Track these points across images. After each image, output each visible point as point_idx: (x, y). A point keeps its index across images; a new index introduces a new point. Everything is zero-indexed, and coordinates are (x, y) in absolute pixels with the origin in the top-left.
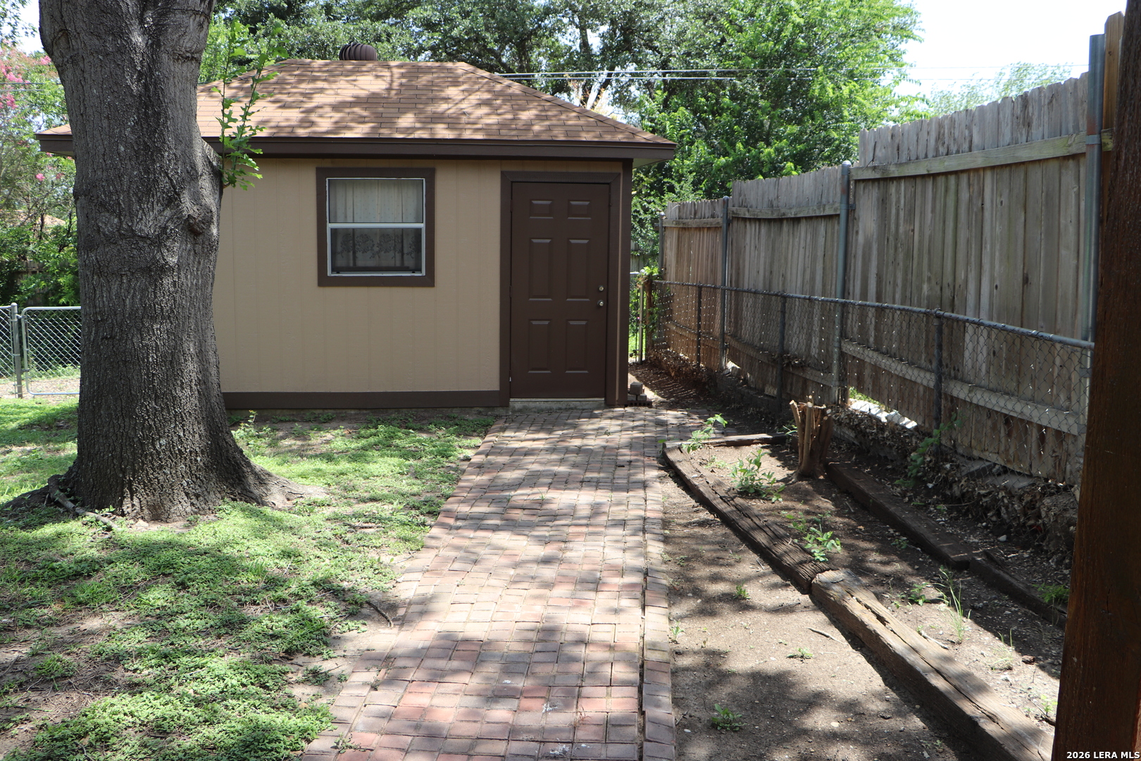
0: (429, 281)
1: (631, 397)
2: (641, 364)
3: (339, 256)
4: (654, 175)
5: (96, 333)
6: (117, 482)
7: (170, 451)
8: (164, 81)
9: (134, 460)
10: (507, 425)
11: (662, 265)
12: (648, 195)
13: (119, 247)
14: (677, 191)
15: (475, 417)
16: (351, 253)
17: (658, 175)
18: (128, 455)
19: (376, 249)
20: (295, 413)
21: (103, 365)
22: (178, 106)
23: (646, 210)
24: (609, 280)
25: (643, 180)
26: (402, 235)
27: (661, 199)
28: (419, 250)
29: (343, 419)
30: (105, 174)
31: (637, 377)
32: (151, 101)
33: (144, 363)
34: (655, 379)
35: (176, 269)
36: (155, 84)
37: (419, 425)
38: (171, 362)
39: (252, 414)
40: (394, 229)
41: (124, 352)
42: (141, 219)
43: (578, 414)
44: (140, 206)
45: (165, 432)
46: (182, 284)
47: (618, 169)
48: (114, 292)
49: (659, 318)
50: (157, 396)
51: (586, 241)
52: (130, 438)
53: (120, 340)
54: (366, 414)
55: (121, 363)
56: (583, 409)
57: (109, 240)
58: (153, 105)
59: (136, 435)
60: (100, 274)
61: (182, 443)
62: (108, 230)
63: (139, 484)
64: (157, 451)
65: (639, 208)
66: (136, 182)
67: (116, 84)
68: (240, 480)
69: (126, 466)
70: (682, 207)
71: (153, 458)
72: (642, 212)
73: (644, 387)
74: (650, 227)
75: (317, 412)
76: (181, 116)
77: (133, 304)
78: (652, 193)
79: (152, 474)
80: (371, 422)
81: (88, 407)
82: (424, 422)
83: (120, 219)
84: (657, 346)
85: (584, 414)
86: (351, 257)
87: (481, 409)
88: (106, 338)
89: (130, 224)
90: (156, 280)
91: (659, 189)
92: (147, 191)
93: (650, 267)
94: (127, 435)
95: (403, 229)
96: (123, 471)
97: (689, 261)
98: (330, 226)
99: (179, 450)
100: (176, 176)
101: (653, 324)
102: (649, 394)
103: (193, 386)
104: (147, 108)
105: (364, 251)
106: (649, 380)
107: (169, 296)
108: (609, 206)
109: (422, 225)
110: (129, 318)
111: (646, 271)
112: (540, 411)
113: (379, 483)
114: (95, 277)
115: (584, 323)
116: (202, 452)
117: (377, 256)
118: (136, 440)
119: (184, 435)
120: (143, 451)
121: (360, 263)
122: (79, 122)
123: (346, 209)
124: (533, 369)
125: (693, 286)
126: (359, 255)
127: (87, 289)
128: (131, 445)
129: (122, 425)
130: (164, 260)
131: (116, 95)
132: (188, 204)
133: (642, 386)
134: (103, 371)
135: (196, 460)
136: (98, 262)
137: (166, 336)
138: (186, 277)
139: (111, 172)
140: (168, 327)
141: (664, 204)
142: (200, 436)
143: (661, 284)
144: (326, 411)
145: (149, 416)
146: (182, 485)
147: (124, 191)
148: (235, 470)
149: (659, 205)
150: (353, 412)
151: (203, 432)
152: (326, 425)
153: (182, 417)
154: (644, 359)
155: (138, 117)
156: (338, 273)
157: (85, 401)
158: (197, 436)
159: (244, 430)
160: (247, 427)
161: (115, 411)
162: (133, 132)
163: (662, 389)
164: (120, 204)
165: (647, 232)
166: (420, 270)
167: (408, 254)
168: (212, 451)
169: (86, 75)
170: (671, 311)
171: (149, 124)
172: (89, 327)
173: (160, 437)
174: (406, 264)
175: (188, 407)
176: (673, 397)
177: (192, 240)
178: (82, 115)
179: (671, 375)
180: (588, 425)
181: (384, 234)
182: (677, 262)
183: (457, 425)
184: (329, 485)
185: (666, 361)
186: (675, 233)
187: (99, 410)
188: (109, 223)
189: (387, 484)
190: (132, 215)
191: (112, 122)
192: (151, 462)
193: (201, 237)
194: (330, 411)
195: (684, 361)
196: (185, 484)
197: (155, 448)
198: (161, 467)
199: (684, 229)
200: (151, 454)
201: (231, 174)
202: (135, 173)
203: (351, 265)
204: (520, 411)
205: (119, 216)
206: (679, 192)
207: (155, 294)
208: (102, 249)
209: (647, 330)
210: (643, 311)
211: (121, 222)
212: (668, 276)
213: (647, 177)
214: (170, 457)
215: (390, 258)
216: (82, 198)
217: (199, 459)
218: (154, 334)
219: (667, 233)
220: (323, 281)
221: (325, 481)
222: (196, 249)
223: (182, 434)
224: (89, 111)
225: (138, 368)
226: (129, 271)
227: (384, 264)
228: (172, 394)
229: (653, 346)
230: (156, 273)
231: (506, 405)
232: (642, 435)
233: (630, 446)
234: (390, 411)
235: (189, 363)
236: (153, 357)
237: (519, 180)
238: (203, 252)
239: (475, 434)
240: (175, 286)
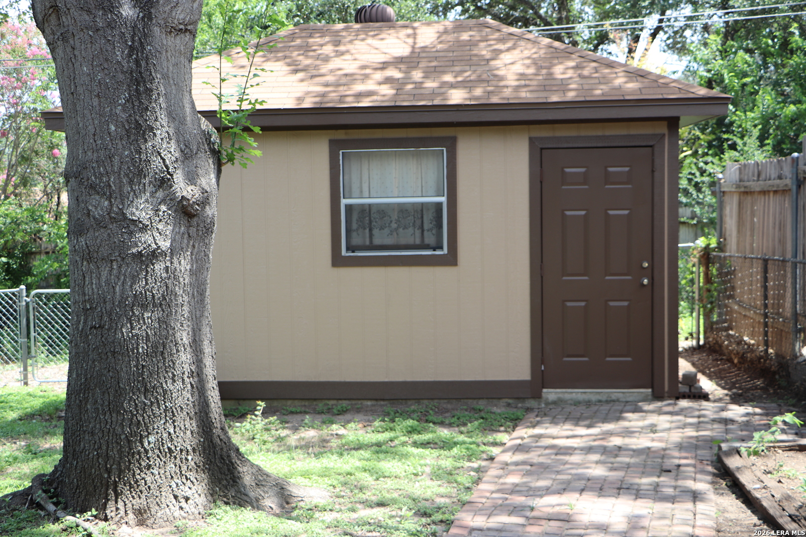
0: (451, 260)
1: (683, 388)
2: (698, 348)
3: (354, 234)
4: (712, 132)
5: (85, 322)
6: (101, 483)
7: (159, 449)
8: (156, 56)
9: (121, 458)
10: (538, 419)
11: (721, 235)
12: (705, 154)
13: (109, 231)
14: (739, 148)
15: (503, 409)
16: (367, 231)
17: (717, 132)
18: (114, 453)
19: (394, 225)
20: (307, 403)
21: (91, 357)
22: (172, 82)
23: (702, 172)
24: (653, 255)
25: (699, 138)
26: (422, 210)
27: (721, 159)
28: (440, 226)
29: (358, 411)
30: (95, 155)
31: (694, 364)
32: (142, 78)
33: (133, 354)
34: (714, 367)
35: (168, 254)
36: (147, 59)
37: (440, 419)
38: (162, 353)
39: (258, 405)
40: (413, 204)
41: (113, 342)
42: (132, 202)
43: (620, 408)
44: (132, 188)
45: (154, 429)
46: (175, 269)
47: (663, 129)
48: (104, 278)
49: (719, 295)
50: (146, 390)
51: (626, 212)
52: (116, 435)
53: (108, 330)
54: (384, 405)
55: (109, 354)
56: (627, 402)
57: (100, 224)
58: (145, 81)
59: (123, 432)
60: (90, 260)
61: (172, 440)
62: (98, 213)
63: (125, 485)
64: (145, 449)
65: (694, 171)
66: (127, 163)
67: (107, 60)
68: (234, 481)
69: (111, 466)
70: (743, 169)
71: (140, 457)
72: (698, 174)
73: (700, 376)
74: (708, 192)
75: (331, 402)
76: (174, 91)
77: (123, 291)
78: (710, 152)
79: (139, 474)
80: (388, 414)
81: (75, 402)
82: (446, 415)
83: (111, 202)
84: (717, 328)
85: (628, 408)
86: (367, 235)
87: (510, 401)
88: (95, 328)
89: (121, 207)
90: (147, 266)
91: (718, 147)
92: (139, 171)
93: (707, 238)
94: (114, 431)
95: (422, 204)
96: (109, 472)
97: (752, 230)
98: (344, 202)
99: (169, 448)
100: (170, 155)
101: (711, 303)
102: (706, 384)
103: (186, 378)
104: (138, 84)
105: (382, 228)
106: (707, 367)
107: (161, 282)
108: (653, 171)
109: (443, 199)
110: (119, 306)
111: (701, 242)
112: (577, 403)
113: (390, 484)
114: (85, 263)
115: (626, 304)
116: (194, 450)
117: (395, 234)
118: (123, 437)
119: (175, 432)
120: (130, 449)
121: (377, 241)
122: (69, 102)
123: (361, 183)
124: (569, 356)
125: (757, 258)
126: (376, 232)
127: (76, 276)
128: (117, 443)
129: (109, 421)
130: (156, 244)
131: (106, 71)
132: (182, 185)
133: (696, 375)
134: (90, 362)
135: (187, 460)
136: (88, 247)
137: (157, 325)
138: (180, 263)
139: (102, 152)
140: (160, 315)
141: (724, 164)
142: (192, 432)
143: (720, 257)
144: (340, 402)
145: (137, 411)
146: (170, 487)
147: (114, 172)
148: (229, 470)
149: (718, 165)
150: (369, 403)
151: (195, 429)
152: (340, 417)
153: (172, 412)
154: (702, 342)
155: (129, 94)
156: (353, 252)
157: (72, 394)
158: (189, 432)
159: (250, 423)
160: (254, 420)
161: (102, 405)
162: (124, 111)
163: (722, 379)
164: (110, 186)
165: (704, 197)
166: (441, 248)
167: (428, 230)
168: (204, 450)
169: (76, 52)
170: (733, 288)
171: (140, 102)
172: (77, 316)
173: (149, 434)
174: (427, 241)
175: (180, 402)
176: (736, 388)
177: (186, 222)
178: (72, 93)
179: (732, 362)
180: (633, 420)
181: (403, 209)
182: (739, 231)
183: (483, 418)
184: (334, 487)
185: (727, 346)
186: (735, 199)
187: (86, 404)
188: (99, 206)
189: (397, 487)
190: (123, 198)
191: (102, 100)
192: (138, 461)
193: (195, 219)
194: (344, 402)
195: (749, 345)
196: (174, 486)
197: (143, 446)
198: (149, 467)
199: (746, 193)
200: (139, 453)
201: (230, 151)
202: (126, 153)
203: (368, 243)
204: (554, 403)
205: (109, 199)
206: (742, 150)
207: (146, 280)
208: (92, 233)
209: (704, 310)
210: (700, 289)
211: (111, 205)
212: (728, 247)
213: (703, 134)
214: (158, 456)
215: (410, 235)
216: (72, 180)
217: (190, 458)
218: (144, 323)
219: (726, 198)
220: (338, 261)
221: (330, 482)
222: (190, 232)
223: (172, 431)
224: (80, 90)
225: (127, 359)
226: (119, 256)
227: (403, 241)
228: (162, 387)
229: (712, 328)
230: (147, 258)
231: (538, 396)
232: (694, 434)
233: (680, 447)
234: (410, 402)
235: (182, 354)
236: (143, 347)
237: (550, 146)
238: (198, 235)
239: (502, 429)
240: (167, 272)
